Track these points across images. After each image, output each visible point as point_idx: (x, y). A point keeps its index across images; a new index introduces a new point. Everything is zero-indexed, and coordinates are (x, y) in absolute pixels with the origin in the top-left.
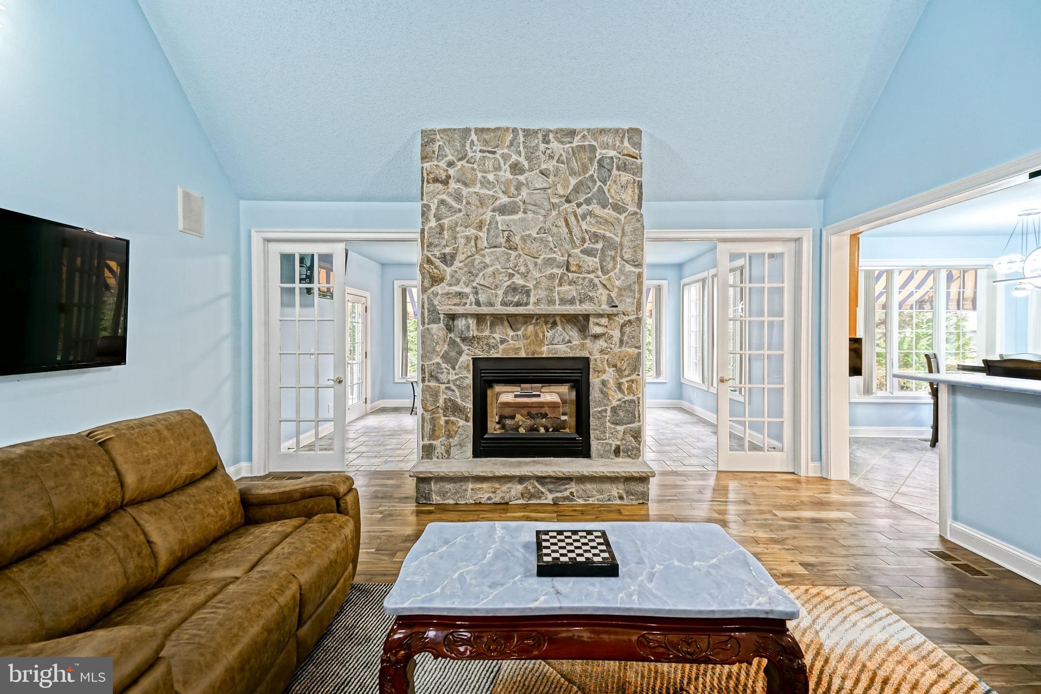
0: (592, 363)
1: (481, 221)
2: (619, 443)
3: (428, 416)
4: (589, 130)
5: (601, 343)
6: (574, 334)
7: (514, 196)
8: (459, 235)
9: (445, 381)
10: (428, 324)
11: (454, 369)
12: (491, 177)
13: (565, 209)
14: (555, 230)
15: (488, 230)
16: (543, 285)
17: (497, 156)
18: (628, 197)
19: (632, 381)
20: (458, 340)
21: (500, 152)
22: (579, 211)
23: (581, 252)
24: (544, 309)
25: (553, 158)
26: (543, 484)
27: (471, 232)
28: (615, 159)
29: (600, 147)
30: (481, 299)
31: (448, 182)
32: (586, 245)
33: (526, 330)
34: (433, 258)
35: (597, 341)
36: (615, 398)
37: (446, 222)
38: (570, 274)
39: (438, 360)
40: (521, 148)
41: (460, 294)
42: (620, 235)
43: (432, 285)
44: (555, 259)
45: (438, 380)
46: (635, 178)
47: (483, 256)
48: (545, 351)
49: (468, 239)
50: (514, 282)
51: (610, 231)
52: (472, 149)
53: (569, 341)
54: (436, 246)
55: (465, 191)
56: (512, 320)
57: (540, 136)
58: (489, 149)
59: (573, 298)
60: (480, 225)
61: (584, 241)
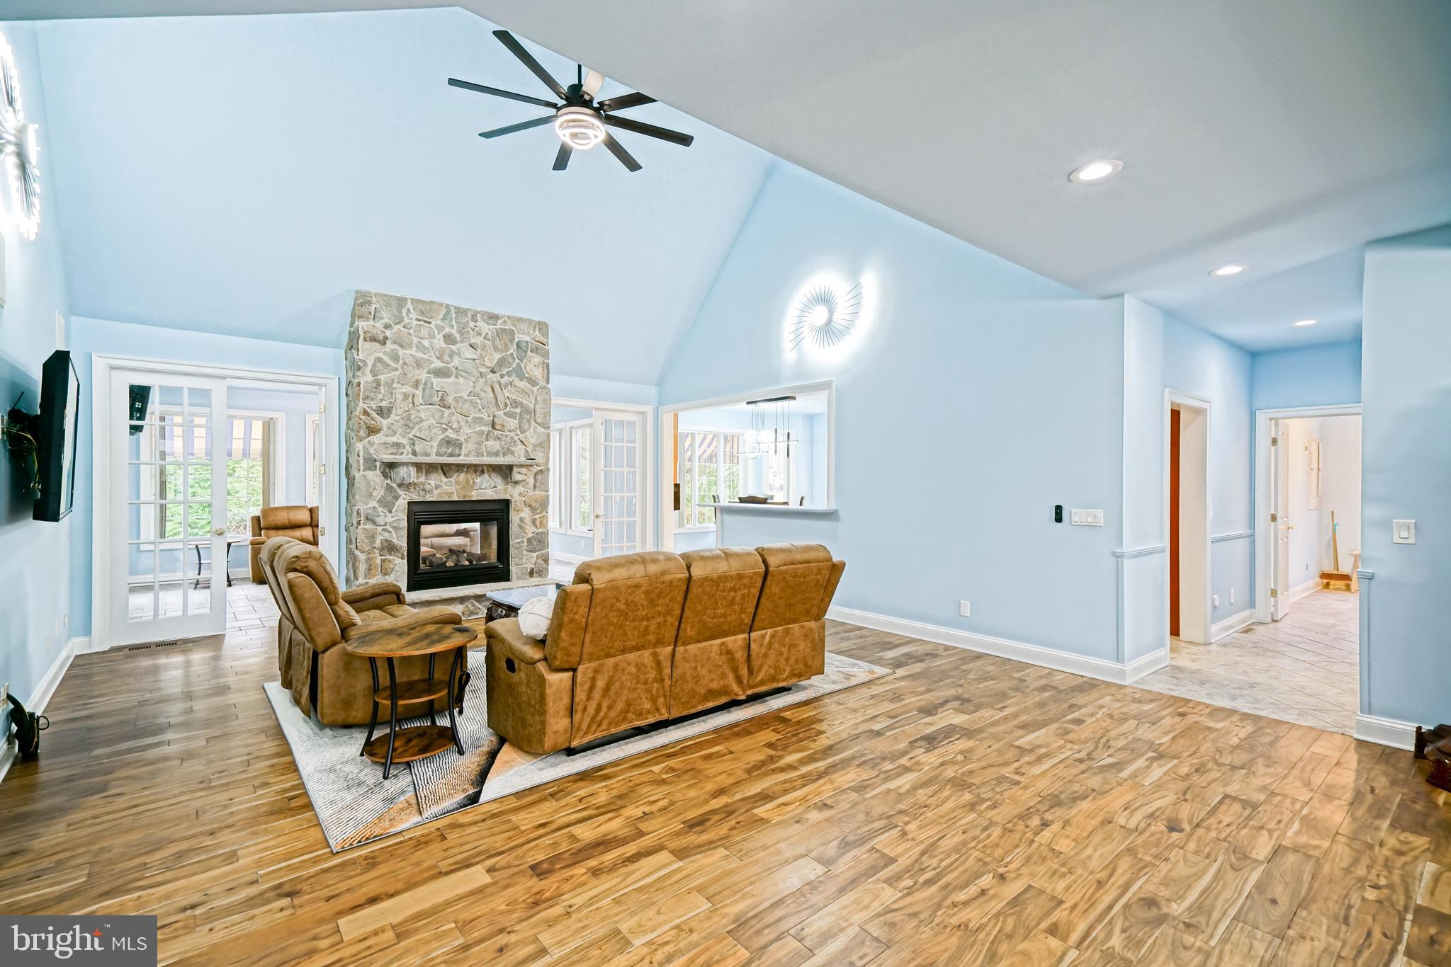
0: (512, 504)
1: (417, 381)
2: (533, 566)
3: (363, 557)
4: (509, 318)
5: (520, 488)
6: (497, 480)
7: (447, 362)
8: (394, 391)
9: (382, 523)
10: (364, 471)
11: (390, 512)
12: (426, 343)
13: (490, 378)
14: (482, 394)
15: (424, 389)
16: (473, 440)
17: (432, 326)
18: (538, 373)
19: (542, 517)
20: (394, 485)
21: (434, 322)
22: (503, 381)
23: (504, 414)
24: (472, 460)
25: (480, 335)
26: (480, 602)
27: (408, 389)
28: (529, 344)
29: (518, 332)
30: (417, 450)
31: (385, 343)
32: (508, 409)
33: (458, 476)
34: (368, 410)
35: (517, 486)
36: (530, 531)
37: (382, 378)
38: (495, 432)
39: (374, 504)
40: (454, 322)
41: (397, 445)
42: (533, 403)
43: (369, 435)
44: (482, 418)
45: (374, 523)
46: (544, 360)
47: (419, 411)
48: (475, 495)
49: (406, 396)
50: (447, 436)
51: (526, 399)
52: (408, 316)
53: (495, 487)
54: (372, 399)
55: (401, 352)
56: (446, 469)
57: (469, 314)
58: (425, 319)
59: (498, 451)
60: (416, 384)
61: (506, 405)
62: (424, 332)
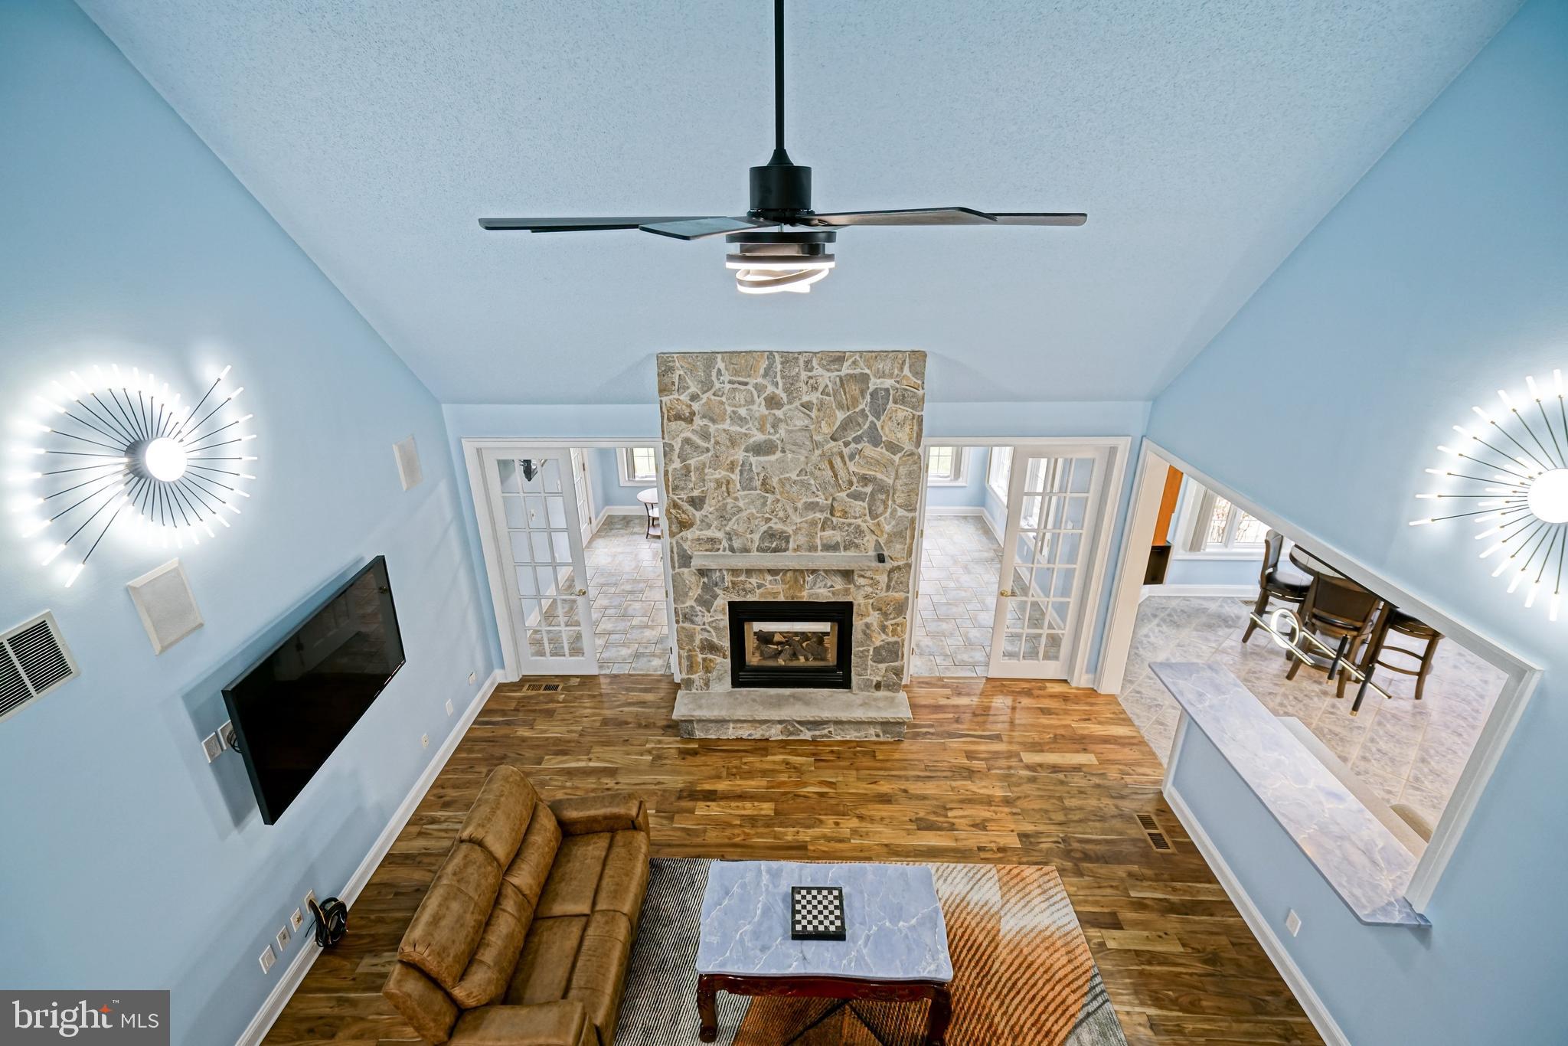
0: (855, 608)
1: (732, 463)
2: (879, 679)
3: (684, 654)
4: (861, 355)
5: (867, 588)
6: (837, 583)
7: (770, 434)
8: (706, 477)
9: (701, 623)
10: (679, 568)
11: (709, 612)
12: (743, 412)
13: (830, 449)
14: (817, 472)
15: (741, 472)
16: (804, 531)
17: (750, 387)
18: (903, 437)
19: (898, 625)
20: (712, 584)
21: (752, 381)
23: (847, 495)
24: (804, 557)
25: (817, 389)
27: (720, 474)
28: (891, 392)
29: (875, 376)
30: (735, 545)
31: (692, 420)
32: (853, 489)
33: (784, 575)
34: (679, 501)
35: (861, 589)
36: (879, 640)
37: (692, 462)
38: (834, 519)
39: (692, 603)
40: (779, 378)
41: (712, 540)
42: (892, 477)
43: (681, 531)
44: (818, 502)
45: (692, 622)
46: (914, 412)
47: (736, 499)
48: (806, 598)
49: (718, 482)
50: (770, 528)
51: (882, 472)
52: (719, 379)
53: (832, 586)
54: (683, 489)
55: (712, 428)
57: (801, 362)
58: (741, 379)
59: (838, 543)
60: (732, 467)
61: (851, 483)
62: (740, 397)
